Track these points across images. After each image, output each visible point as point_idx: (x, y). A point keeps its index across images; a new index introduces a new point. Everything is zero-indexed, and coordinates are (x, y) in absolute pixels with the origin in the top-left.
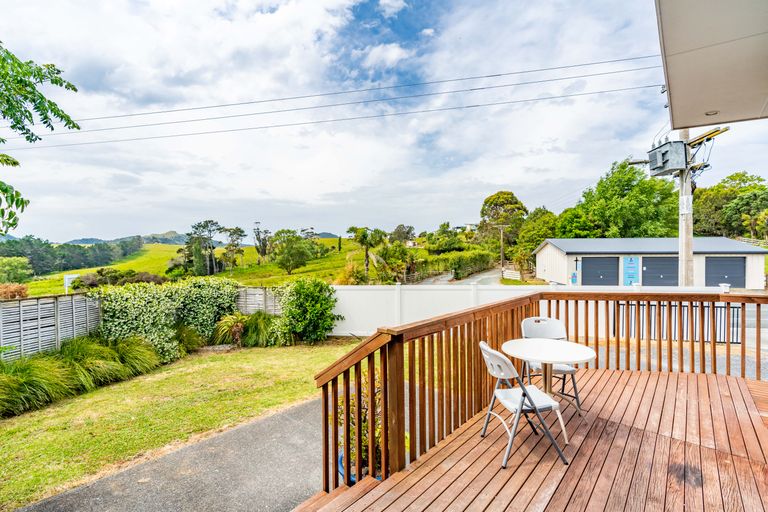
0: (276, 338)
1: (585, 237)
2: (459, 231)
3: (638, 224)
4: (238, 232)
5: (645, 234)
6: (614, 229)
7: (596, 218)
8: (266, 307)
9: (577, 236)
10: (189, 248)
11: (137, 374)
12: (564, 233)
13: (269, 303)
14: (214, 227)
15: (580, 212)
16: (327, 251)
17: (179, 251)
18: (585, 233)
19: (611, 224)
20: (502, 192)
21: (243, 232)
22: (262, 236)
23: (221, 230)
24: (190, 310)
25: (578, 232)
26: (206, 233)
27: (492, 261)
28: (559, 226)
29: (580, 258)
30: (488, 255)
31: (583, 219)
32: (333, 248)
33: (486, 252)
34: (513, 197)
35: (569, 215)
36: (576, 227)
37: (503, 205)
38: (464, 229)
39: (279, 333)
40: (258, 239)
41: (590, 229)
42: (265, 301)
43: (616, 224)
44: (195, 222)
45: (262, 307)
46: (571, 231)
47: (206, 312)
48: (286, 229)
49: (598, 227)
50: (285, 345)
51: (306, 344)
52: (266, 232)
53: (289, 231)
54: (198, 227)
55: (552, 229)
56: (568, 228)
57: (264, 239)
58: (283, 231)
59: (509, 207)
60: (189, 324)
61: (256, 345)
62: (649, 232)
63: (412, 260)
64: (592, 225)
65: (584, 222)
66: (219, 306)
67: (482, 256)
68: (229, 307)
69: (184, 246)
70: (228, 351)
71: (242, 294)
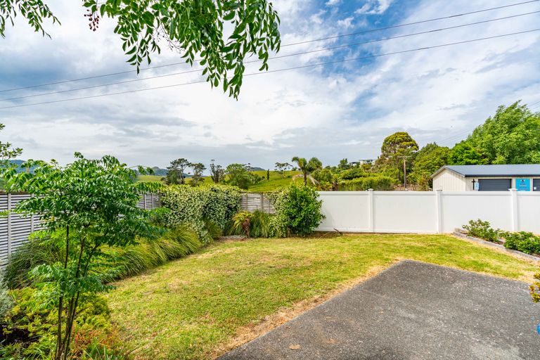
0: (275, 231)
1: (475, 164)
2: (354, 165)
3: (522, 153)
4: (200, 167)
5: (529, 161)
6: (500, 158)
7: (483, 149)
8: (263, 208)
9: (467, 164)
10: (168, 177)
11: (190, 253)
12: (455, 162)
13: (265, 205)
14: (185, 163)
15: (468, 145)
16: (260, 179)
17: (162, 179)
18: (475, 161)
19: (497, 154)
20: (398, 133)
21: (203, 166)
22: (216, 169)
23: (189, 165)
24: (210, 208)
25: (469, 160)
26: (180, 167)
27: (392, 184)
28: (451, 156)
29: (476, 180)
30: (389, 180)
31: (473, 149)
32: (263, 177)
33: (388, 178)
34: (408, 136)
35: (460, 148)
36: (467, 157)
37: (399, 142)
38: (358, 164)
39: (277, 228)
40: (213, 171)
41: (478, 158)
42: (262, 203)
43: (502, 154)
44: (173, 160)
45: (259, 208)
46: (462, 160)
47: (221, 210)
48: (235, 163)
49: (485, 156)
50: (282, 237)
51: (299, 237)
52: (218, 166)
53: (237, 165)
54: (174, 163)
55: (445, 159)
56: (459, 157)
57: (217, 172)
58: (233, 165)
59: (404, 144)
60: (210, 218)
61: (260, 236)
62: (533, 160)
63: (336, 181)
64: (480, 155)
65: (474, 153)
66: (228, 206)
67: (385, 180)
68: (235, 208)
69: (165, 176)
70: (243, 240)
71: (244, 198)
